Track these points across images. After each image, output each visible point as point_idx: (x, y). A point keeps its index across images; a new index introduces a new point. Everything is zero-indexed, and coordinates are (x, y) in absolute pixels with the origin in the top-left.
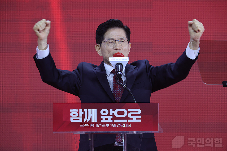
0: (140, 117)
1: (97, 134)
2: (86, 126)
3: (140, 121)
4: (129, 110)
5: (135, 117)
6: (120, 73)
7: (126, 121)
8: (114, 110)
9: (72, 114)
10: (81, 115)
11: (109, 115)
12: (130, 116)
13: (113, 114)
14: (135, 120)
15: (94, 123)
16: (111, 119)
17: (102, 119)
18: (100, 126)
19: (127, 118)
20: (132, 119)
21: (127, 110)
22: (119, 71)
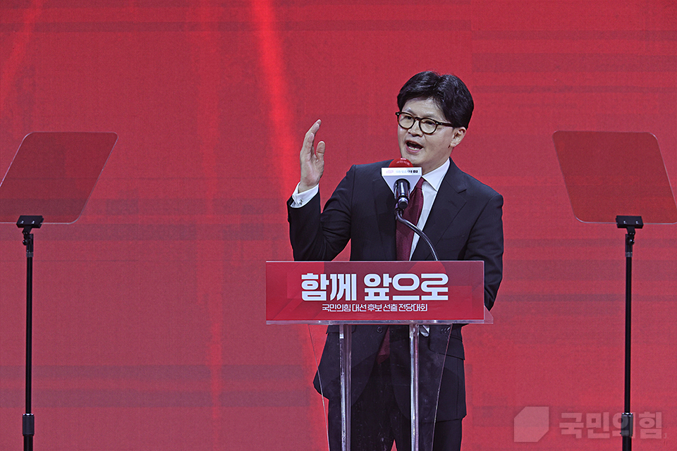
0: (446, 290)
1: (356, 325)
2: (334, 309)
3: (446, 298)
4: (424, 276)
5: (435, 291)
6: (403, 199)
7: (417, 298)
8: (392, 276)
9: (304, 285)
10: (323, 287)
11: (381, 286)
12: (424, 288)
13: (391, 284)
14: (435, 297)
15: (351, 302)
16: (387, 294)
17: (367, 294)
18: (364, 309)
19: (419, 292)
20: (430, 294)
21: (420, 277)
22: (403, 196)
